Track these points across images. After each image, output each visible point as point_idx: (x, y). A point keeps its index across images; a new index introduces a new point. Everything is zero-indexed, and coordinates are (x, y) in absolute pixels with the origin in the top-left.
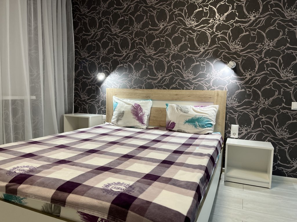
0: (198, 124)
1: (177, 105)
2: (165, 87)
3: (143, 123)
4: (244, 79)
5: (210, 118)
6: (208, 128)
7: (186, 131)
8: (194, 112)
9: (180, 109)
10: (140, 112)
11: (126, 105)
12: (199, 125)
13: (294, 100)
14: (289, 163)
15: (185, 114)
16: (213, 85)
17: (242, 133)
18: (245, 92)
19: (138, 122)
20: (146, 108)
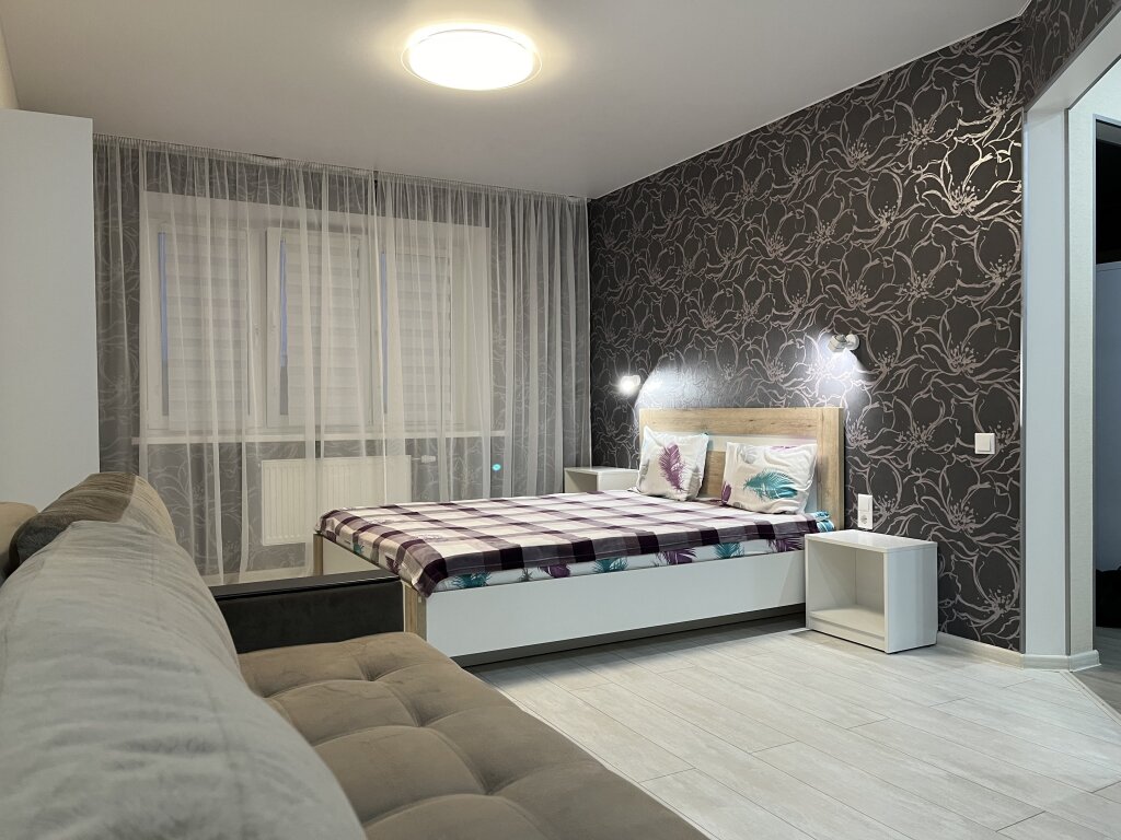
0: (764, 489)
3: (678, 488)
4: (877, 376)
5: (791, 475)
6: (783, 499)
7: (746, 506)
8: (765, 461)
9: (741, 455)
10: (674, 461)
12: (766, 491)
13: (980, 427)
14: (981, 602)
16: (820, 396)
17: (881, 516)
18: (881, 409)
19: (668, 483)
20: (689, 453)
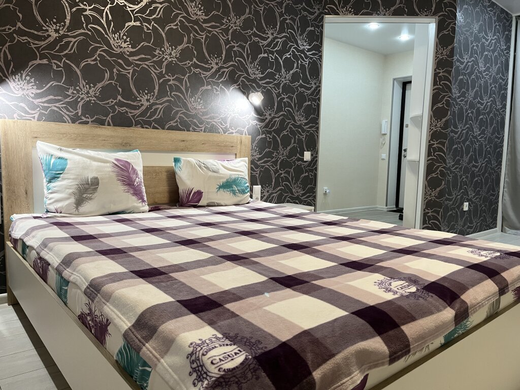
0: (236, 189)
1: (196, 160)
2: (156, 125)
4: (265, 120)
7: (222, 203)
8: (226, 170)
9: (204, 167)
11: (95, 164)
12: (238, 190)
13: (306, 149)
15: (215, 174)
16: (231, 127)
17: (264, 196)
18: (265, 138)
19: (134, 198)
